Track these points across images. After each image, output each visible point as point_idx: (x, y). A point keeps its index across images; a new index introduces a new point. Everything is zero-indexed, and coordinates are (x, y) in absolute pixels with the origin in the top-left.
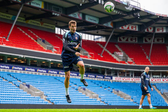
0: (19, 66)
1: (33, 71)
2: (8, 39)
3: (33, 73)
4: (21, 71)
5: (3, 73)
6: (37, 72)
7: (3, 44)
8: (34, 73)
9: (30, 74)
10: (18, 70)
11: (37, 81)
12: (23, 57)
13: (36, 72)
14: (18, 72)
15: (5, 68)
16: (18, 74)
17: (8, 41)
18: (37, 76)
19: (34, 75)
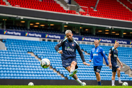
0: (108, 38)
1: (125, 44)
2: (96, 9)
3: (124, 46)
4: (110, 44)
5: (88, 46)
6: (130, 44)
7: (87, 15)
8: (126, 45)
9: (121, 47)
10: (106, 42)
11: (127, 55)
12: (112, 28)
13: (128, 45)
14: (107, 45)
15: (90, 41)
16: (106, 47)
17: (96, 11)
18: (129, 49)
19: (126, 48)
